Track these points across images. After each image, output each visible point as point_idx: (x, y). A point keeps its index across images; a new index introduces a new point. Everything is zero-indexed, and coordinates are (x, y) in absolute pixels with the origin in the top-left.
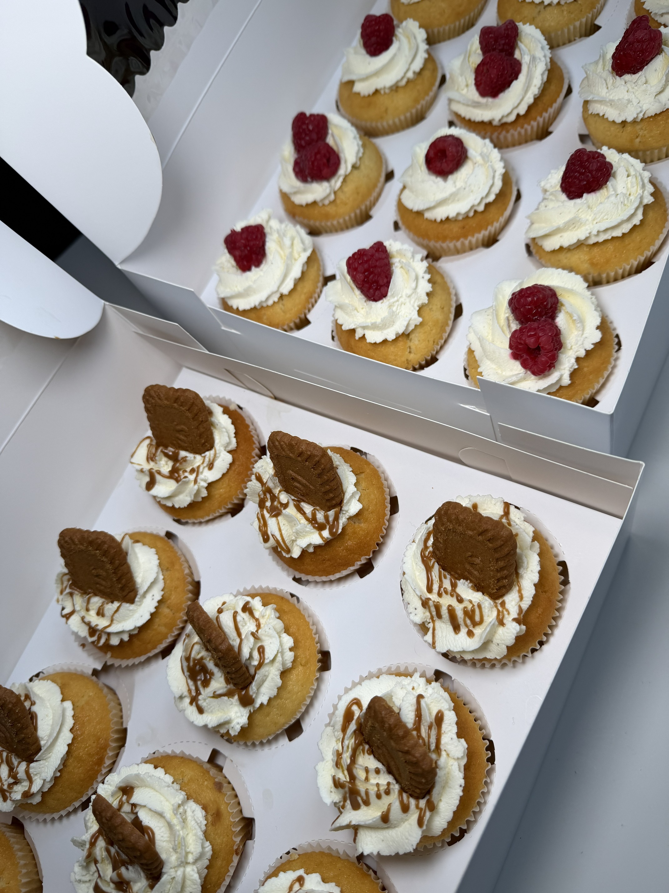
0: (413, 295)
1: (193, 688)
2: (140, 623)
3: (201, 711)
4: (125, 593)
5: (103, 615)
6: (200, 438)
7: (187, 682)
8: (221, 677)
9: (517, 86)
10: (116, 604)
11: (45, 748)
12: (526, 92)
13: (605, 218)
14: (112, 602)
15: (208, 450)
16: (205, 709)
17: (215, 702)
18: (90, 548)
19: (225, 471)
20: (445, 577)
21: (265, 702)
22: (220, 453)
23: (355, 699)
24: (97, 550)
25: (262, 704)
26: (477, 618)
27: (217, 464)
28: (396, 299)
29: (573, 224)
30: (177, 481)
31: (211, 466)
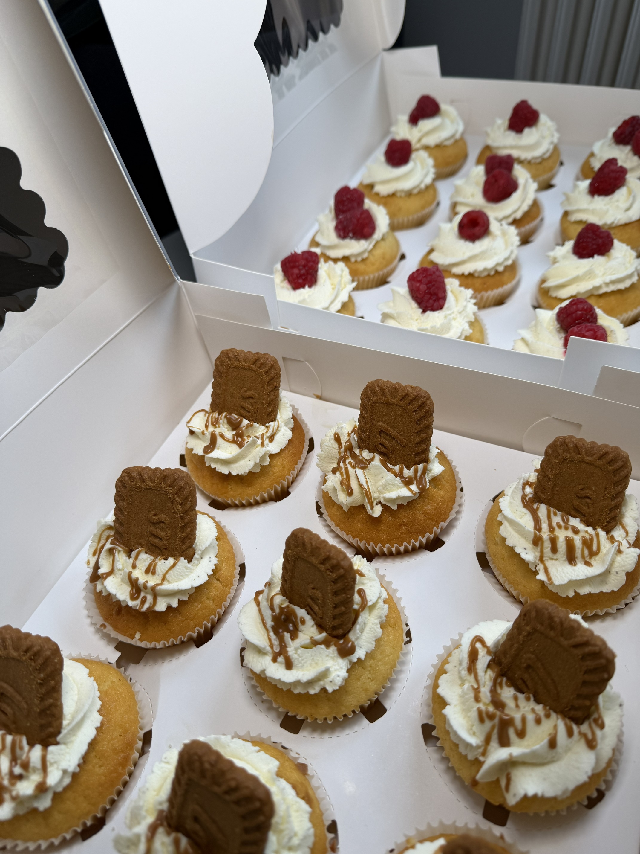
0: (464, 312)
1: (276, 642)
2: (197, 584)
3: (289, 665)
4: (184, 547)
5: (154, 573)
6: (268, 406)
7: (268, 636)
8: (313, 626)
9: (516, 197)
10: (171, 561)
11: (69, 728)
12: (523, 201)
13: (613, 273)
14: (166, 559)
15: (272, 421)
16: (295, 663)
17: (309, 652)
18: (162, 485)
19: (283, 446)
20: (555, 514)
21: (363, 657)
22: (281, 427)
23: (476, 637)
24: (170, 487)
25: (359, 659)
26: (595, 548)
27: (277, 438)
28: (450, 312)
29: (589, 274)
30: (240, 445)
31: (271, 438)
